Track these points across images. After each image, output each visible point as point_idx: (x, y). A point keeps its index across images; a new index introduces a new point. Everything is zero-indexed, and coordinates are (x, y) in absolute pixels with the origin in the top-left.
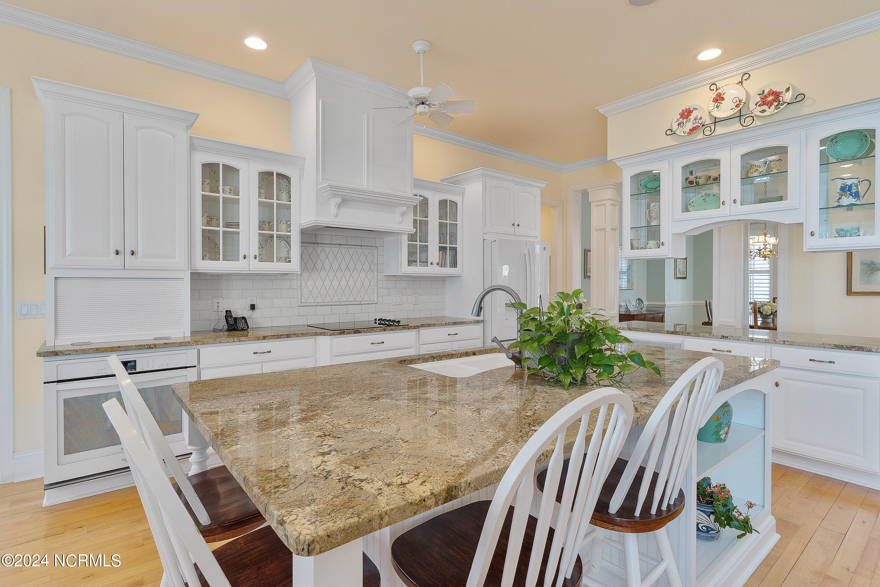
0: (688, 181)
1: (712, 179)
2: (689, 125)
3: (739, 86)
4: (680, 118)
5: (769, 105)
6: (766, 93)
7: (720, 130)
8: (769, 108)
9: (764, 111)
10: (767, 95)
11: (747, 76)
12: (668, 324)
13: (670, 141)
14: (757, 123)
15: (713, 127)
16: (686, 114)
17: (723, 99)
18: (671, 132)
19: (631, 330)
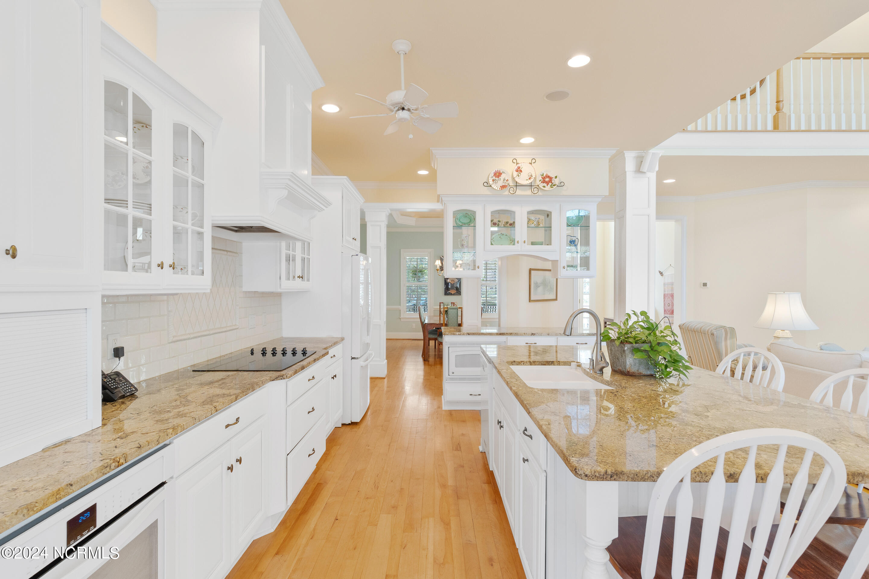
0: (493, 222)
1: (509, 224)
2: (501, 183)
3: (530, 165)
4: (494, 176)
5: (547, 183)
6: (544, 175)
7: (519, 192)
8: (547, 185)
9: (544, 187)
10: (545, 177)
11: (534, 161)
12: (465, 328)
13: (486, 191)
14: (540, 193)
15: (515, 189)
16: (497, 174)
17: (521, 171)
18: (487, 185)
19: (469, 335)
